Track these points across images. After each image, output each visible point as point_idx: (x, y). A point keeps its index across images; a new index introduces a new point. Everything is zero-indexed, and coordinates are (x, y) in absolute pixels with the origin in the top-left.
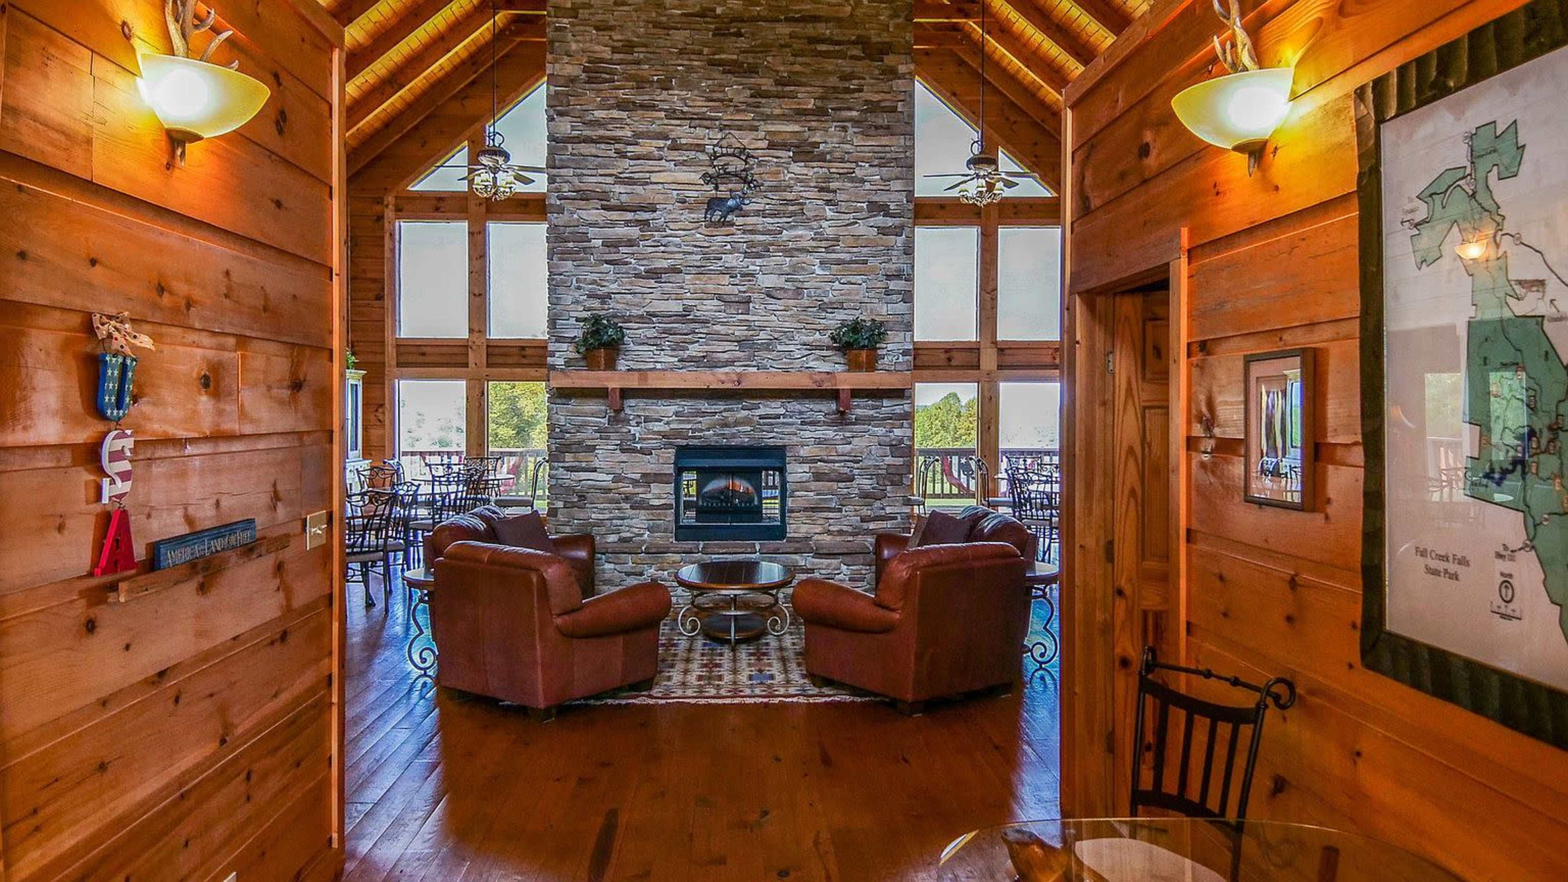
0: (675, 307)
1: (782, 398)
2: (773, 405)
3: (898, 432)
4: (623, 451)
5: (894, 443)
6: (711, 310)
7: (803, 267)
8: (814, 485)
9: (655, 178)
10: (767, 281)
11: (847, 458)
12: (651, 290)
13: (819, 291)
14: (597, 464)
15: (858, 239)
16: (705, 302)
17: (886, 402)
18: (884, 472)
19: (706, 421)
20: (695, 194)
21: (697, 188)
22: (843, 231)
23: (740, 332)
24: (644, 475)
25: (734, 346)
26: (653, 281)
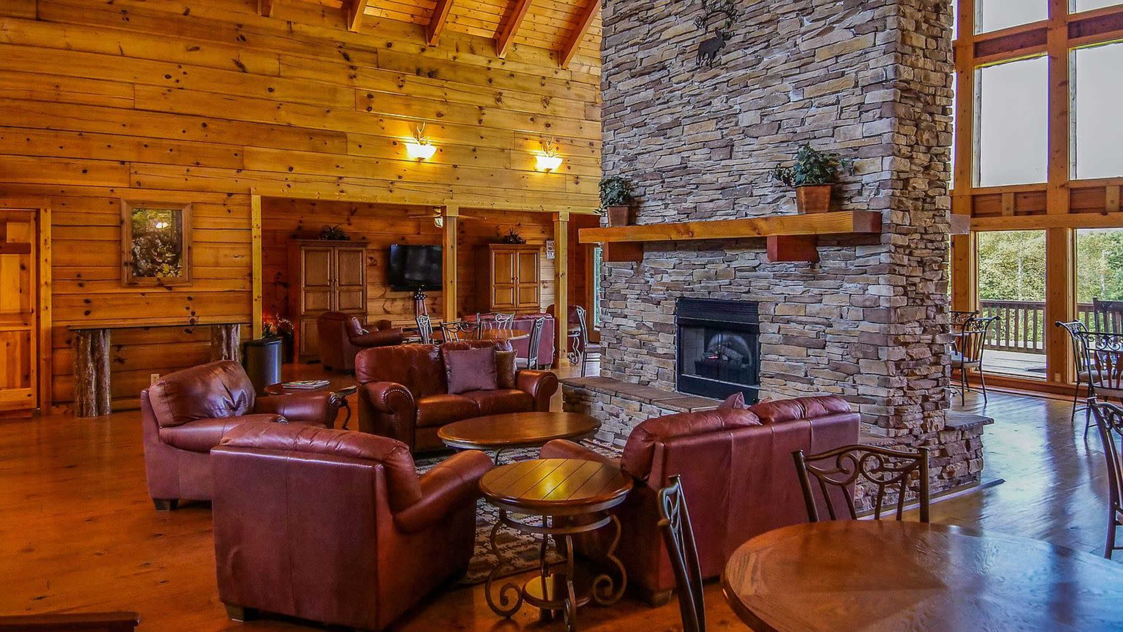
0: (675, 160)
1: (756, 248)
2: (747, 256)
3: (872, 290)
4: (644, 300)
5: (868, 303)
6: (700, 159)
7: (777, 97)
8: (784, 349)
9: (665, 35)
10: (747, 119)
11: (816, 320)
12: (660, 147)
13: (791, 121)
14: (626, 312)
15: (832, 48)
16: (697, 152)
17: (859, 251)
18: (855, 340)
19: (698, 273)
20: (690, 42)
21: (689, 36)
22: (818, 42)
23: (723, 179)
24: (655, 324)
25: (717, 195)
26: (662, 138)
